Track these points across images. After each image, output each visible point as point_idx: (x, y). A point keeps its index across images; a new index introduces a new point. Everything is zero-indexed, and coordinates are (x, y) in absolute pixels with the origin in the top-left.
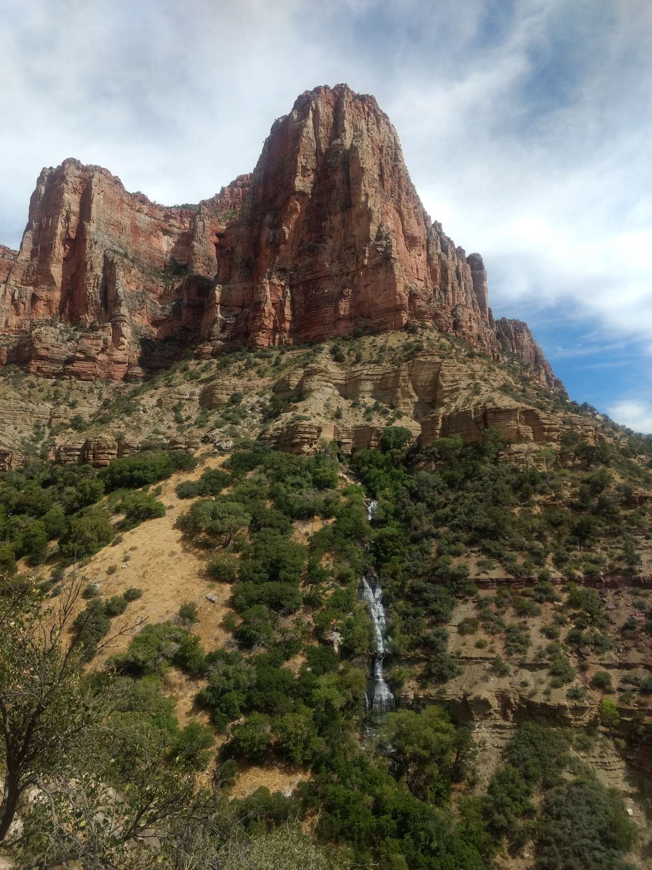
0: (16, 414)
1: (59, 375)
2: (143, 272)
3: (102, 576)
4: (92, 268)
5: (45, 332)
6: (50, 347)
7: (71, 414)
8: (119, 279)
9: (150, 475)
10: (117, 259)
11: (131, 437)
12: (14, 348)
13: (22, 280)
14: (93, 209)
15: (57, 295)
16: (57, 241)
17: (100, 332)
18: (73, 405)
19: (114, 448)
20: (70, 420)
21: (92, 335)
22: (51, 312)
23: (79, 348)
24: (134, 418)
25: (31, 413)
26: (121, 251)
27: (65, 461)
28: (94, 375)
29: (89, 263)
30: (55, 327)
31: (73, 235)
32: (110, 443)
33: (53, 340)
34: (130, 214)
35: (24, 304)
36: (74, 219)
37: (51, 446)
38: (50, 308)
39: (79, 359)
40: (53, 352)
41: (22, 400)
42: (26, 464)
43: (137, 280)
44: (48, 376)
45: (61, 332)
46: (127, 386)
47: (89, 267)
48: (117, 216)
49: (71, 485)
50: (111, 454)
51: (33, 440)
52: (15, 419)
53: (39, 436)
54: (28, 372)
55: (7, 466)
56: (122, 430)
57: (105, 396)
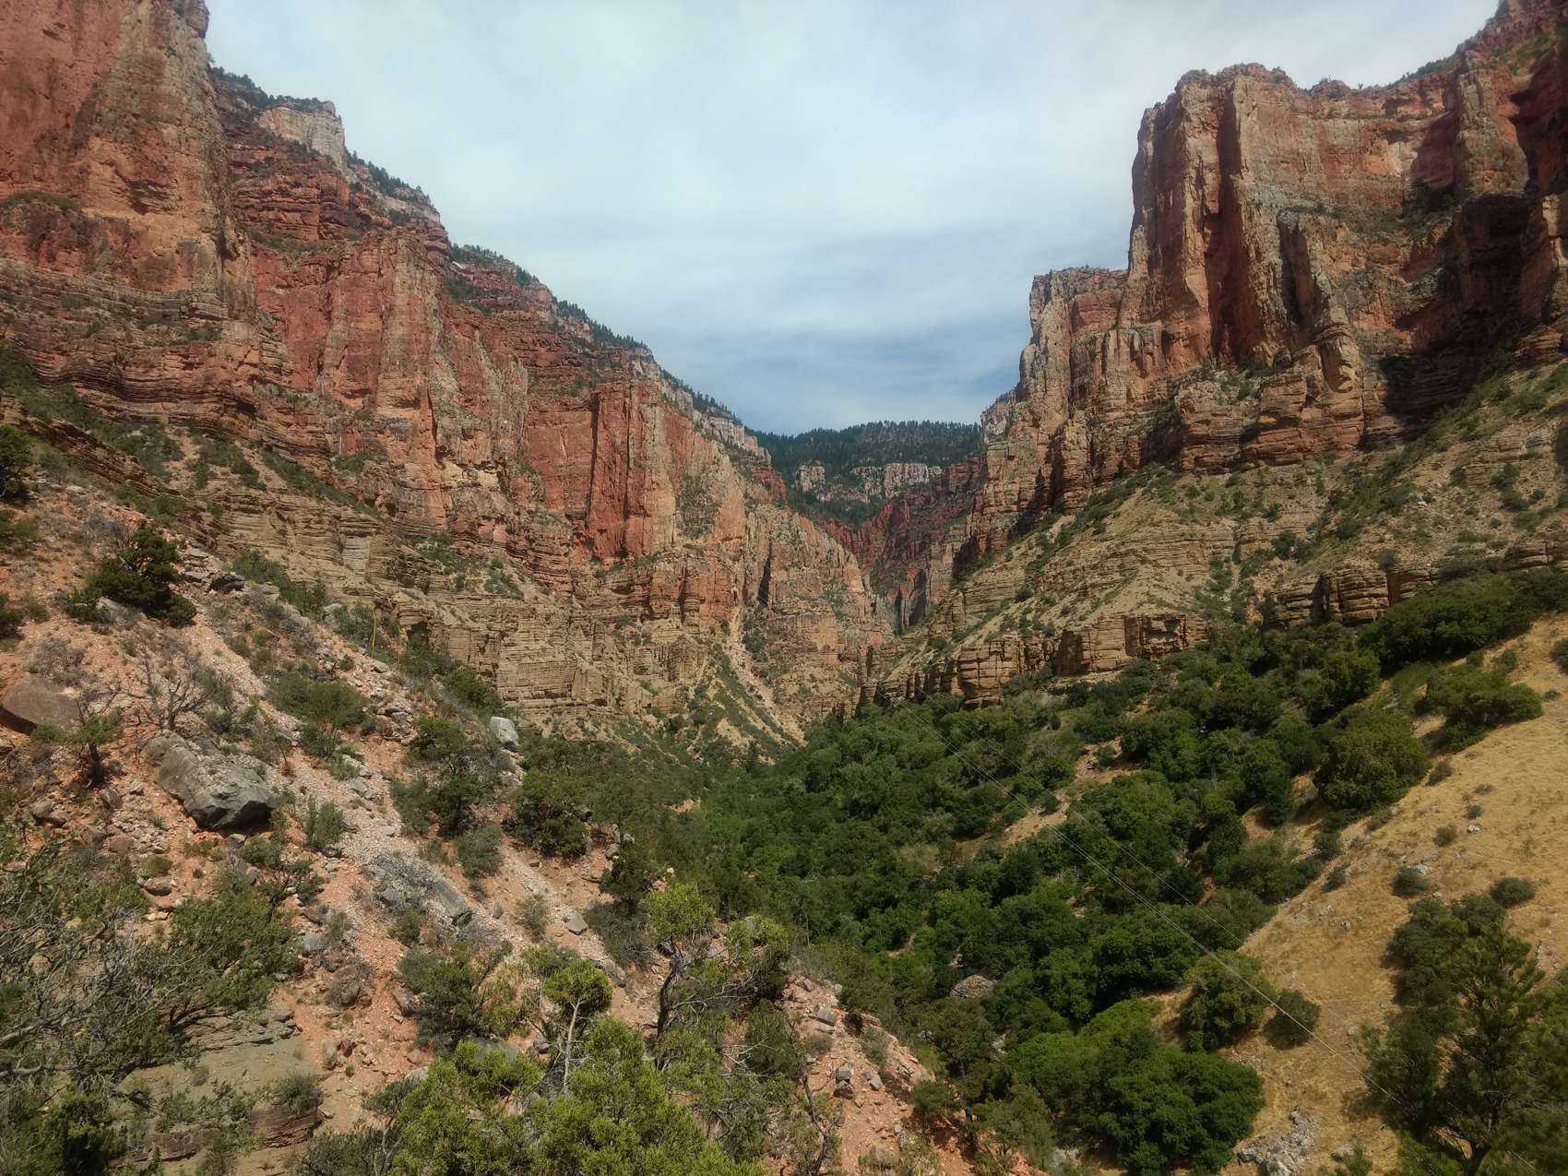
0: (1176, 549)
1: (1235, 465)
2: (1360, 230)
3: (1429, 850)
4: (1258, 254)
5: (1197, 393)
6: (1211, 418)
7: (1273, 531)
8: (1315, 259)
9: (1480, 629)
10: (1304, 219)
11: (1412, 557)
12: (1149, 434)
13: (1141, 315)
14: (1243, 147)
15: (1205, 322)
16: (1188, 228)
17: (1297, 368)
18: (1272, 515)
19: (1379, 583)
20: (1274, 542)
21: (1283, 377)
22: (1199, 356)
23: (1263, 406)
24: (1408, 517)
25: (1202, 541)
26: (1309, 204)
27: (1287, 621)
28: (1300, 450)
29: (1252, 247)
30: (1212, 380)
31: (1214, 208)
32: (1369, 575)
33: (1213, 404)
34: (1315, 128)
35: (1151, 354)
36: (1211, 178)
37: (1248, 595)
38: (1197, 350)
39: (1266, 427)
40: (1216, 426)
41: (1181, 522)
42: (1210, 633)
43: (1350, 249)
44: (1216, 470)
45: (1224, 386)
46: (1370, 459)
47: (1253, 254)
48: (1288, 143)
49: (1308, 665)
50: (1376, 596)
51: (1214, 590)
52: (1176, 556)
53: (1221, 582)
54: (1180, 471)
55: (1180, 642)
56: (1389, 546)
57: (1329, 485)
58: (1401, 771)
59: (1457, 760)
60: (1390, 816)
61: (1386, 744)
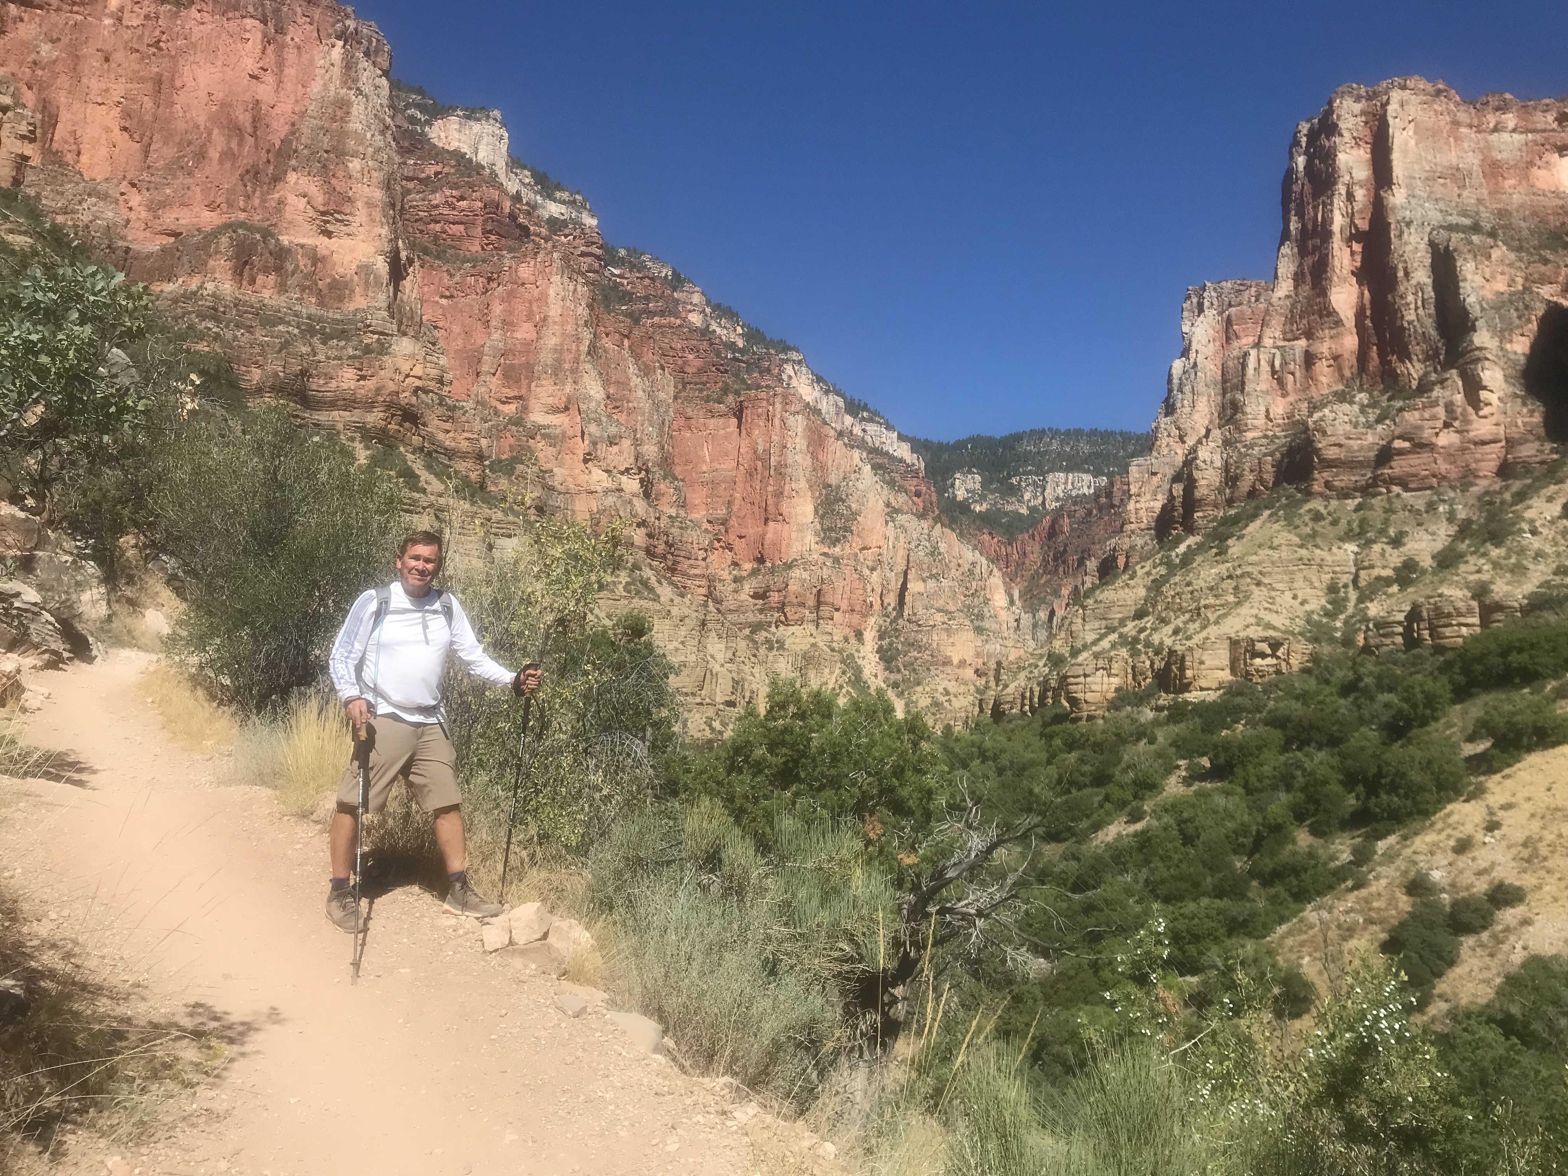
0: (1292, 573)
1: (1367, 490)
2: (1519, 249)
3: (1442, 860)
4: (1407, 274)
5: (1332, 416)
6: (1343, 441)
7: (1395, 558)
8: (1465, 280)
9: (1545, 660)
10: (1456, 238)
12: (1283, 455)
13: (1284, 333)
14: (1395, 163)
15: (1350, 342)
16: (1335, 246)
17: (1437, 392)
18: (1397, 542)
19: (1470, 612)
20: (1395, 569)
21: (1419, 402)
22: (1342, 376)
23: (1398, 431)
24: (1510, 550)
25: (1320, 566)
26: (1467, 222)
27: (1377, 647)
28: (1434, 476)
29: (1400, 266)
30: (1351, 403)
31: (1363, 225)
32: (1460, 605)
33: (1348, 427)
34: (1478, 142)
35: (1293, 374)
36: (1360, 194)
37: (1360, 621)
38: (1340, 369)
39: (1401, 452)
40: (1350, 449)
41: (1301, 546)
42: (1315, 658)
43: (1507, 269)
44: (1344, 494)
45: (1363, 411)
46: (1507, 487)
47: (1401, 274)
48: (1451, 156)
49: (1391, 690)
50: (1466, 625)
51: (1327, 614)
52: (1292, 581)
53: (1337, 605)
54: (1309, 494)
55: (1283, 664)
56: (1485, 577)
57: (1462, 513)
58: (1440, 787)
59: (1492, 782)
60: (1423, 829)
61: (1429, 762)
